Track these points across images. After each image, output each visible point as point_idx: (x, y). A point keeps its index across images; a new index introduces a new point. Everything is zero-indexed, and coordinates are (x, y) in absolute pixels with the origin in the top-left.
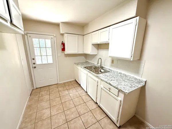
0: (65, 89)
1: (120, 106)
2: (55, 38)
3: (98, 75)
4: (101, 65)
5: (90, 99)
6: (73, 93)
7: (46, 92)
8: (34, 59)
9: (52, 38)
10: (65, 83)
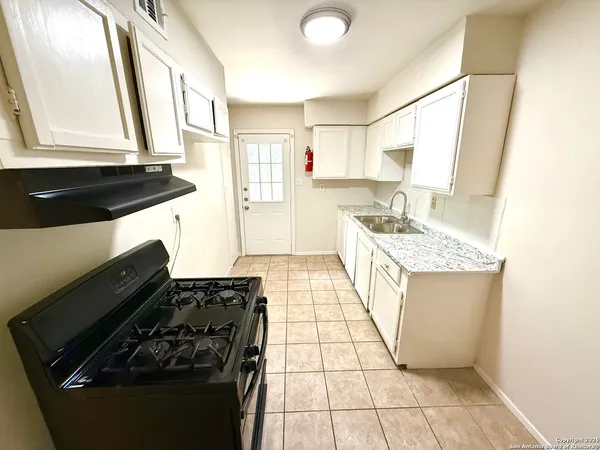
0: (305, 268)
1: (401, 307)
2: (292, 140)
3: (376, 235)
4: (404, 213)
5: (357, 300)
6: (321, 280)
7: (262, 266)
8: (246, 190)
9: (285, 141)
10: (310, 256)
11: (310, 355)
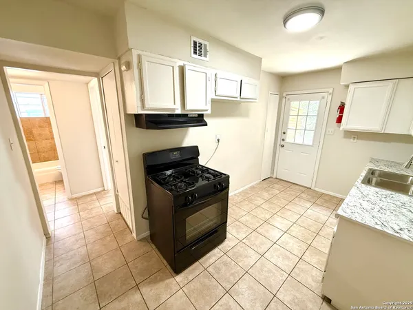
2: (330, 97)
8: (284, 133)
9: (323, 98)
11: (262, 244)
